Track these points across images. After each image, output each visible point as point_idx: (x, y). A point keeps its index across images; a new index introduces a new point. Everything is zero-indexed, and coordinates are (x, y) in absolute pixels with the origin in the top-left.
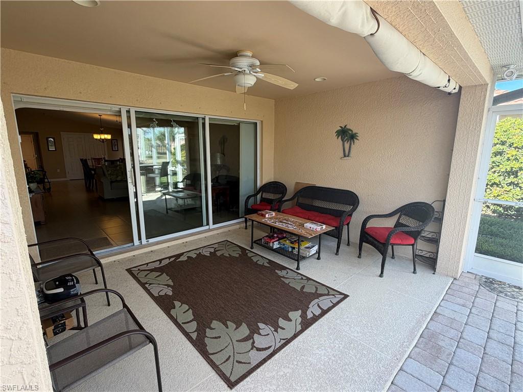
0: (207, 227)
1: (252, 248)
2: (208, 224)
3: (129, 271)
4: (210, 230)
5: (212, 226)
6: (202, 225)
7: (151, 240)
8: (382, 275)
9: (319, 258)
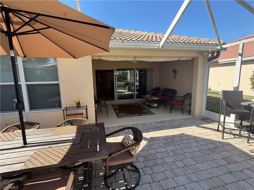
0: (134, 100)
1: (143, 105)
2: (135, 99)
3: (112, 105)
4: (135, 100)
5: (136, 99)
6: (133, 99)
7: (119, 101)
8: (171, 113)
9: (158, 108)
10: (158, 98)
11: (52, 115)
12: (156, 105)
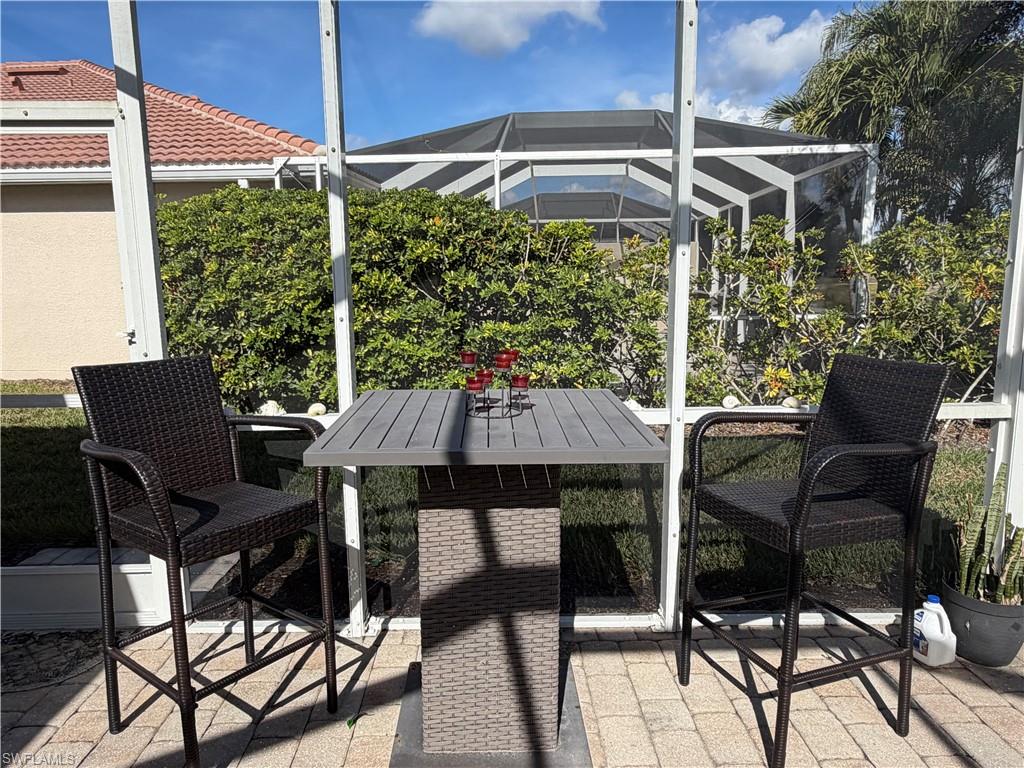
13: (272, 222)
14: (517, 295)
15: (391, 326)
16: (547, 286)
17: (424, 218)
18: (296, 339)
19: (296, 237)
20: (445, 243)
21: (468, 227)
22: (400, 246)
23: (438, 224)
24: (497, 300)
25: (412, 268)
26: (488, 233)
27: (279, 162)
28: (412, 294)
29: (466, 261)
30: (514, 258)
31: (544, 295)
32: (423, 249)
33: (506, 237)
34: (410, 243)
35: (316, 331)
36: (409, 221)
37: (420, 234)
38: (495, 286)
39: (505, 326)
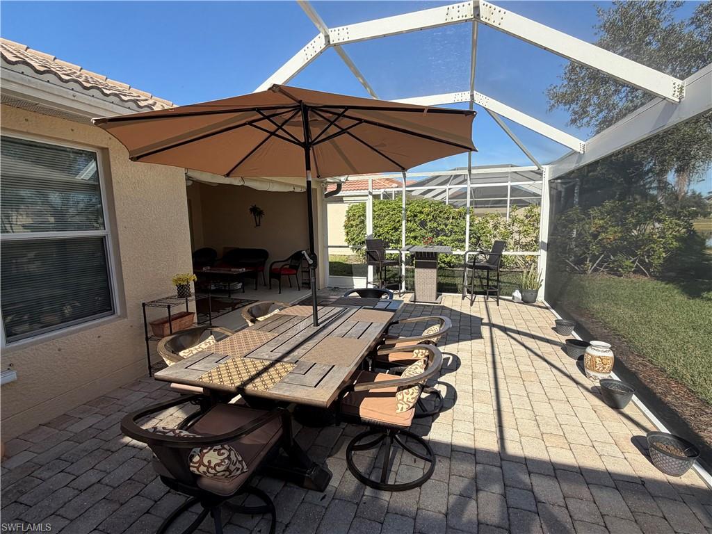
8: (280, 293)
9: (244, 292)
10: (244, 269)
11: (99, 337)
12: (239, 285)
13: (383, 210)
14: (448, 229)
15: (412, 237)
16: (457, 226)
17: (423, 208)
18: (387, 240)
19: (389, 214)
20: (428, 215)
21: (435, 210)
22: (415, 216)
23: (426, 210)
24: (443, 230)
25: (419, 222)
26: (440, 212)
27: (382, 190)
28: (419, 229)
29: (434, 219)
30: (448, 218)
31: (456, 229)
32: (422, 217)
33: (445, 213)
34: (419, 215)
35: (392, 238)
36: (419, 209)
37: (421, 212)
38: (442, 227)
39: (445, 238)
